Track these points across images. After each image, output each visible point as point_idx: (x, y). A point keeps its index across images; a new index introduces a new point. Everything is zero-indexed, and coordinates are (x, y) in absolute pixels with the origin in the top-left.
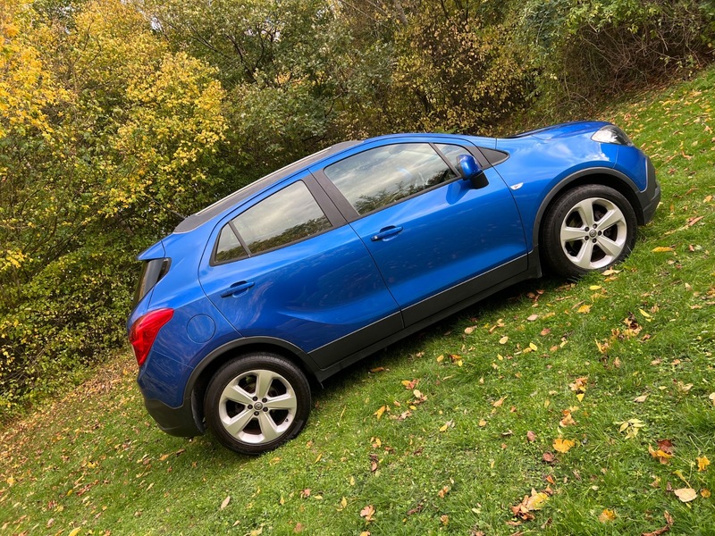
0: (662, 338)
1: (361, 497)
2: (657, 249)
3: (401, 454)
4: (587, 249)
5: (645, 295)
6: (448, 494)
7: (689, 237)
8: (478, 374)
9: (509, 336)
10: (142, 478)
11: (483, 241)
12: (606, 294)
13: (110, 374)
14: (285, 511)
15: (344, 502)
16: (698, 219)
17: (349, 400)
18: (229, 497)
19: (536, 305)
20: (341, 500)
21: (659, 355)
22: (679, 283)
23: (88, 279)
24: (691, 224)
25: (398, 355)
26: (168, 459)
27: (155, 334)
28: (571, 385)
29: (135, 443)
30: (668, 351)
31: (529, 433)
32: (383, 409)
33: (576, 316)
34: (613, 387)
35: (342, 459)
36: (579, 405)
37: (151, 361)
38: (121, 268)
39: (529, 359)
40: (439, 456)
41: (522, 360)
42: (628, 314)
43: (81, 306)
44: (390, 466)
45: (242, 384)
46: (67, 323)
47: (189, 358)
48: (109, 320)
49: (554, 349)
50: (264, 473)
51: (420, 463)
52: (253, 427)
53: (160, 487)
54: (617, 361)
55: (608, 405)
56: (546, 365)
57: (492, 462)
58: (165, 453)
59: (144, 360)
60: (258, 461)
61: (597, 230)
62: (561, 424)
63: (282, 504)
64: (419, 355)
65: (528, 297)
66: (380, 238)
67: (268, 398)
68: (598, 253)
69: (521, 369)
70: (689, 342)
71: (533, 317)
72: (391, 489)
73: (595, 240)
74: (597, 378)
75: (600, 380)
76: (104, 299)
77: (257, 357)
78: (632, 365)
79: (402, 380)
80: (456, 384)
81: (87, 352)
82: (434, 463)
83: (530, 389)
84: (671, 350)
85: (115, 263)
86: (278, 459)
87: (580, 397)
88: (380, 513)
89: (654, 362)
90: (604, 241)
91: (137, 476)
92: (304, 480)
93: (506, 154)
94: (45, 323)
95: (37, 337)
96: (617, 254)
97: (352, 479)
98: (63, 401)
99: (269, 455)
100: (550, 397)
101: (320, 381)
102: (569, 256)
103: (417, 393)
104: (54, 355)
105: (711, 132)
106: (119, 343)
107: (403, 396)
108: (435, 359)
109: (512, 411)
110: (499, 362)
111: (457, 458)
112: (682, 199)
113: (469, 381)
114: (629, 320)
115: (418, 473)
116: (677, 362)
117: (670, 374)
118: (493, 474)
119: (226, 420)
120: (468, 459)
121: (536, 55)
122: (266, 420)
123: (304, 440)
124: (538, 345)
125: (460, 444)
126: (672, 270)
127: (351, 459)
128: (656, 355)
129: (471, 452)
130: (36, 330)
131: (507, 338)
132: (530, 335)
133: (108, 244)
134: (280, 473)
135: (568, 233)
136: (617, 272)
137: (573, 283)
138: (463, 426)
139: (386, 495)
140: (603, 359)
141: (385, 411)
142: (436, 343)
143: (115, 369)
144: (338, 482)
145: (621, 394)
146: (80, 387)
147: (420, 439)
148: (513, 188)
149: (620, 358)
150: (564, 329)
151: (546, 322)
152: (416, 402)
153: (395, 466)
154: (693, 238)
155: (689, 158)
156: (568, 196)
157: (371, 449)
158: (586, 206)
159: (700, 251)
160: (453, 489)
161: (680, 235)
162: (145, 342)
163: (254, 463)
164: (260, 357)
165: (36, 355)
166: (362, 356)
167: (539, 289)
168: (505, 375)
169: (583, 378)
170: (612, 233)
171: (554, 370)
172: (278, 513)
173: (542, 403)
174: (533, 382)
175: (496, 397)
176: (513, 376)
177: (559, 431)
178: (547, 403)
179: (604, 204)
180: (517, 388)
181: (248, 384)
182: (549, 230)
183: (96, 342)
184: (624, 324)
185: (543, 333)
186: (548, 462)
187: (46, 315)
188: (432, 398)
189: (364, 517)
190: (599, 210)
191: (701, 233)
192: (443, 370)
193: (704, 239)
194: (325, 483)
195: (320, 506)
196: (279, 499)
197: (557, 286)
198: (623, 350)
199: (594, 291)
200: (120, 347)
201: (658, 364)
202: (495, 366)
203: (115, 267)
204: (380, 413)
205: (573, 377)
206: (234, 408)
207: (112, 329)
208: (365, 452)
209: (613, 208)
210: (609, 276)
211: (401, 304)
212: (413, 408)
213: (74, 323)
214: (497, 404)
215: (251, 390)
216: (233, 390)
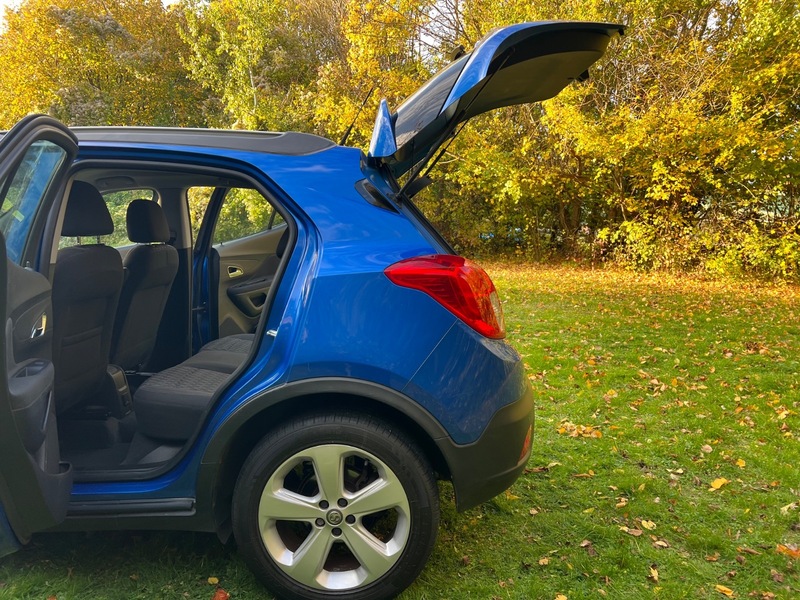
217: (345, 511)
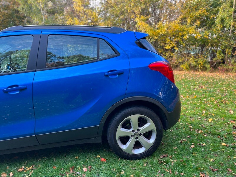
217: (139, 132)
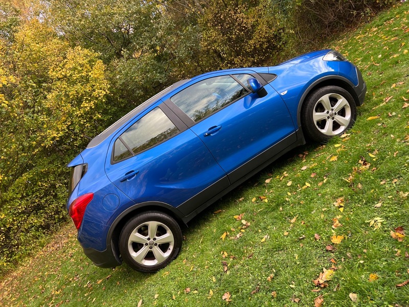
0: (383, 168)
1: (221, 288)
2: (370, 118)
3: (241, 259)
4: (329, 124)
5: (368, 145)
6: (273, 278)
7: (387, 108)
8: (278, 205)
9: (292, 181)
10: (88, 296)
11: (267, 129)
12: (345, 148)
13: (61, 238)
14: (177, 303)
15: (211, 292)
16: (390, 98)
17: (204, 232)
18: (141, 300)
19: (304, 161)
20: (209, 291)
21: (384, 179)
22: (387, 135)
23: (42, 184)
24: (387, 101)
25: (229, 201)
26: (102, 282)
27: (84, 209)
28: (335, 203)
29: (82, 276)
30: (389, 175)
31: (316, 235)
32: (225, 234)
33: (330, 163)
34: (360, 201)
35: (206, 267)
36: (342, 214)
37: (84, 225)
38: (59, 175)
39: (306, 193)
40: (263, 257)
41: (303, 193)
42: (361, 157)
43: (39, 201)
44: (235, 267)
45: (140, 231)
46: (32, 212)
47: (107, 221)
48: (57, 207)
49: (320, 184)
50: (160, 283)
51: (253, 263)
52: (150, 256)
53: (100, 299)
54: (360, 186)
55: (360, 212)
56: (317, 194)
57: (296, 256)
58: (100, 279)
59: (80, 226)
60: (155, 276)
61: (334, 112)
62: (333, 227)
63: (174, 299)
64: (241, 199)
65: (299, 157)
66: (209, 134)
67: (157, 238)
68: (336, 126)
69: (303, 199)
70: (400, 168)
71: (304, 168)
72: (238, 281)
73: (333, 118)
74: (349, 197)
75: (352, 198)
76: (52, 195)
77: (146, 214)
78: (369, 187)
79: (233, 216)
80: (266, 213)
81: (46, 227)
82: (261, 261)
83: (311, 210)
84: (390, 174)
85: (56, 173)
86: (167, 272)
87: (341, 209)
88: (234, 296)
89: (382, 183)
90: (338, 118)
91: (85, 295)
92: (185, 283)
93: (275, 75)
94: (20, 214)
95: (16, 222)
96: (347, 124)
97: (214, 278)
98: (35, 257)
99: (162, 271)
100: (324, 212)
101: (186, 223)
102: (319, 129)
103: (244, 222)
104: (27, 231)
105: (388, 49)
106: (64, 219)
107: (236, 224)
108: (251, 201)
109: (302, 224)
110: (289, 197)
111: (275, 256)
112: (379, 88)
113: (274, 210)
114: (362, 161)
115: (252, 269)
116: (396, 180)
117: (393, 188)
118: (298, 263)
119: (134, 254)
120: (281, 256)
121: (280, 21)
122: (157, 251)
123: (181, 259)
124: (311, 183)
125: (275, 248)
126: (381, 128)
127: (211, 266)
128: (382, 178)
129: (283, 251)
130: (15, 218)
131: (291, 182)
132: (305, 178)
133: (50, 163)
134: (170, 281)
135: (317, 116)
136: (349, 135)
137: (324, 145)
138: (275, 237)
139: (236, 285)
140: (351, 185)
141: (227, 235)
142: (250, 191)
143: (64, 234)
144: (206, 281)
145: (366, 204)
146: (45, 248)
147: (250, 248)
148: (282, 94)
149: (361, 183)
150: (324, 172)
151: (313, 169)
152: (244, 227)
153: (238, 266)
154: (390, 109)
155: (378, 65)
156: (314, 95)
157: (222, 259)
158: (325, 99)
159: (395, 116)
160: (276, 275)
161: (382, 108)
162: (79, 214)
163: (154, 277)
164: (149, 214)
165: (16, 233)
166: (208, 205)
167: (304, 151)
168: (294, 203)
169: (341, 198)
170: (342, 113)
171: (323, 196)
172: (172, 305)
173: (319, 216)
174: (312, 205)
175: (291, 217)
176: (299, 204)
177: (333, 231)
178: (322, 216)
179: (335, 96)
180: (303, 210)
181: (143, 231)
182: (306, 116)
183: (51, 220)
184: (359, 163)
185: (312, 176)
186: (330, 251)
187: (19, 209)
188: (253, 223)
189: (225, 299)
190: (333, 101)
191: (394, 105)
192: (257, 206)
193: (396, 108)
194: (198, 283)
195: (197, 297)
196: (172, 296)
197: (315, 148)
198: (362, 178)
199: (338, 148)
200: (65, 221)
201: (385, 184)
202: (287, 199)
203: (56, 175)
204: (223, 236)
205: (335, 198)
206: (137, 246)
207: (59, 212)
208: (219, 261)
209: (341, 98)
210: (345, 137)
211: (226, 171)
212: (243, 231)
213: (36, 211)
214: (293, 221)
215: (146, 235)
216: (135, 236)
